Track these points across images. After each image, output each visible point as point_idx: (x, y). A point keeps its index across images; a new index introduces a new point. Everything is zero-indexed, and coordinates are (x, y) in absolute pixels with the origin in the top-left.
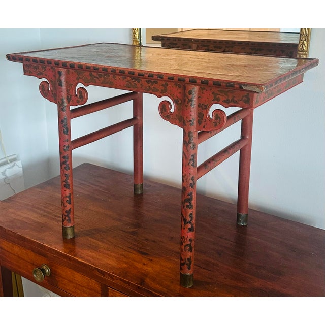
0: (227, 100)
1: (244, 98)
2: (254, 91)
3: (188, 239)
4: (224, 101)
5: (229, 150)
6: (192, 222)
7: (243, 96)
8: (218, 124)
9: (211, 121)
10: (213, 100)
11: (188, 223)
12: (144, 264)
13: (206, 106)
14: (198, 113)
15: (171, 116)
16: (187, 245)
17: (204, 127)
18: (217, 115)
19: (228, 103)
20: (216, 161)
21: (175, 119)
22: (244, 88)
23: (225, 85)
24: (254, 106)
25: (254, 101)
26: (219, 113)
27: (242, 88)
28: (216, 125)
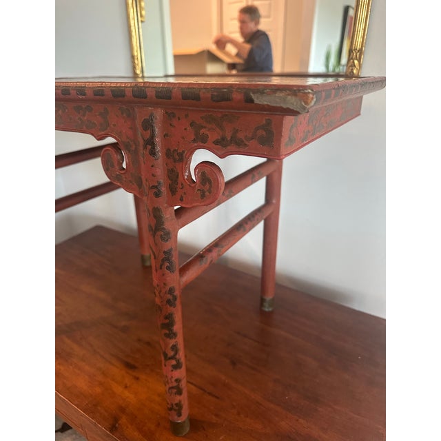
0: (223, 139)
1: (261, 132)
2: (285, 106)
3: (173, 380)
4: (216, 143)
5: (245, 225)
6: (177, 356)
7: (257, 129)
8: (207, 193)
9: (194, 188)
10: (194, 141)
11: (170, 358)
12: (126, 387)
13: (181, 155)
14: (168, 170)
15: (123, 176)
16: (172, 388)
17: (181, 200)
18: (203, 174)
19: (225, 146)
20: (222, 247)
21: (131, 181)
22: (256, 101)
23: (209, 95)
24: (283, 150)
25: (285, 140)
26: (207, 169)
27: (252, 101)
28: (203, 196)
